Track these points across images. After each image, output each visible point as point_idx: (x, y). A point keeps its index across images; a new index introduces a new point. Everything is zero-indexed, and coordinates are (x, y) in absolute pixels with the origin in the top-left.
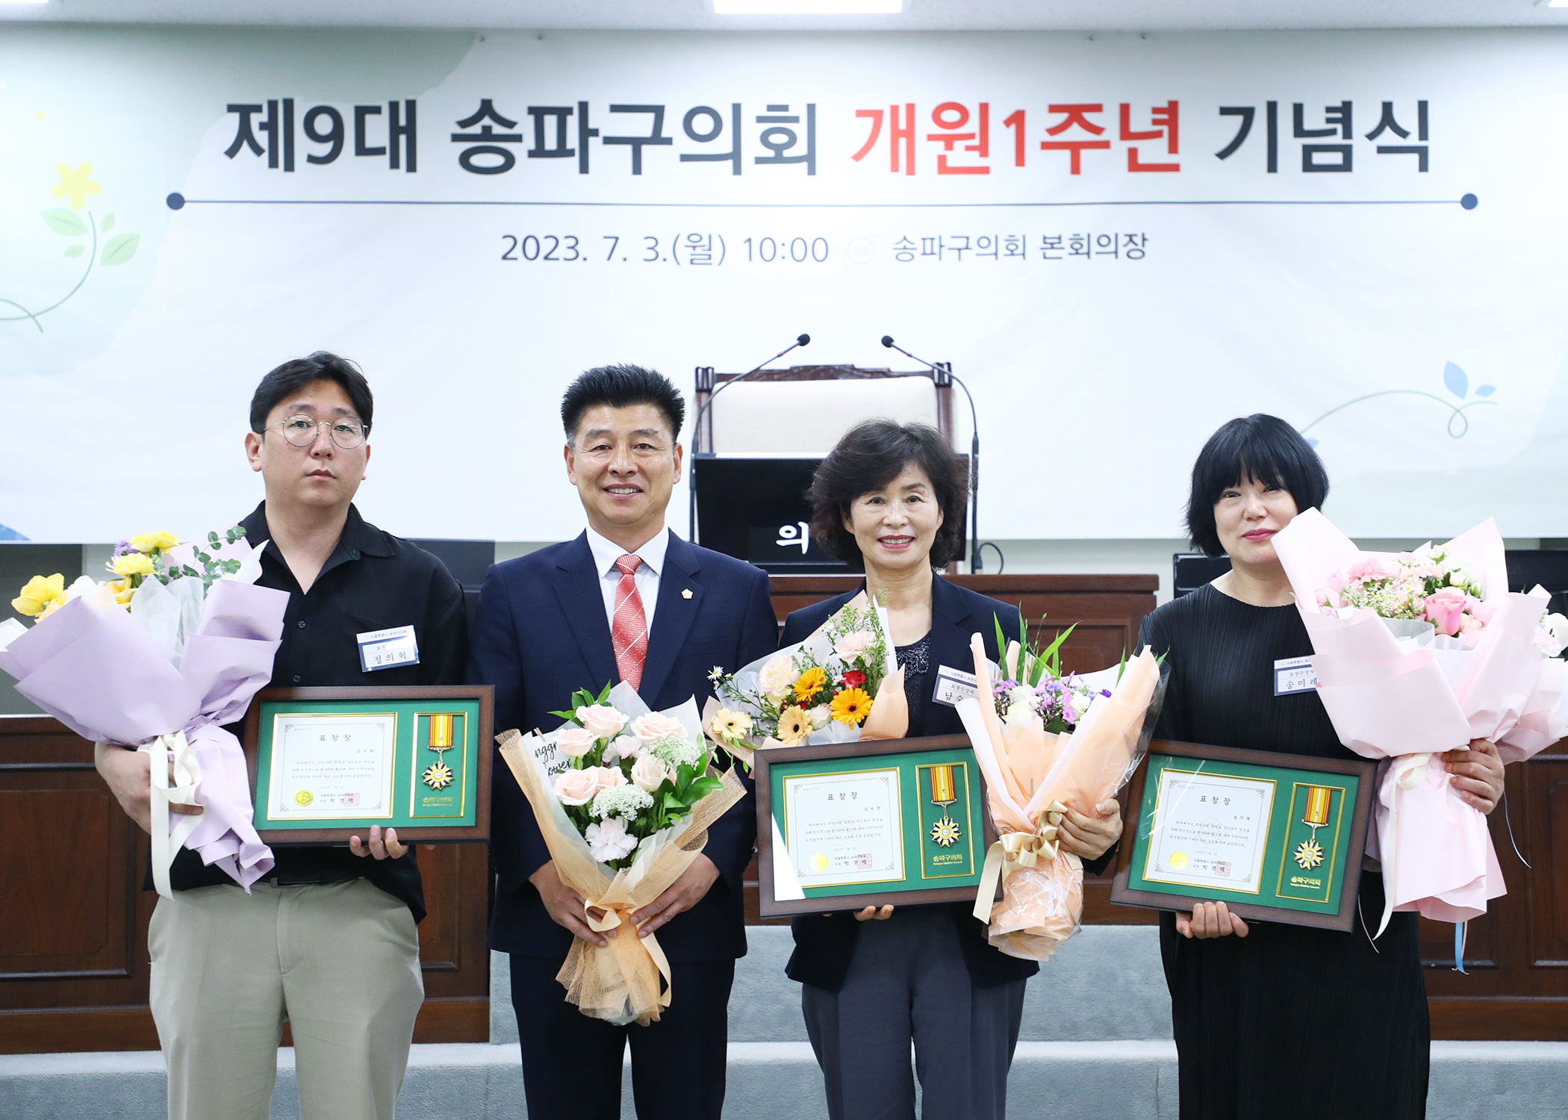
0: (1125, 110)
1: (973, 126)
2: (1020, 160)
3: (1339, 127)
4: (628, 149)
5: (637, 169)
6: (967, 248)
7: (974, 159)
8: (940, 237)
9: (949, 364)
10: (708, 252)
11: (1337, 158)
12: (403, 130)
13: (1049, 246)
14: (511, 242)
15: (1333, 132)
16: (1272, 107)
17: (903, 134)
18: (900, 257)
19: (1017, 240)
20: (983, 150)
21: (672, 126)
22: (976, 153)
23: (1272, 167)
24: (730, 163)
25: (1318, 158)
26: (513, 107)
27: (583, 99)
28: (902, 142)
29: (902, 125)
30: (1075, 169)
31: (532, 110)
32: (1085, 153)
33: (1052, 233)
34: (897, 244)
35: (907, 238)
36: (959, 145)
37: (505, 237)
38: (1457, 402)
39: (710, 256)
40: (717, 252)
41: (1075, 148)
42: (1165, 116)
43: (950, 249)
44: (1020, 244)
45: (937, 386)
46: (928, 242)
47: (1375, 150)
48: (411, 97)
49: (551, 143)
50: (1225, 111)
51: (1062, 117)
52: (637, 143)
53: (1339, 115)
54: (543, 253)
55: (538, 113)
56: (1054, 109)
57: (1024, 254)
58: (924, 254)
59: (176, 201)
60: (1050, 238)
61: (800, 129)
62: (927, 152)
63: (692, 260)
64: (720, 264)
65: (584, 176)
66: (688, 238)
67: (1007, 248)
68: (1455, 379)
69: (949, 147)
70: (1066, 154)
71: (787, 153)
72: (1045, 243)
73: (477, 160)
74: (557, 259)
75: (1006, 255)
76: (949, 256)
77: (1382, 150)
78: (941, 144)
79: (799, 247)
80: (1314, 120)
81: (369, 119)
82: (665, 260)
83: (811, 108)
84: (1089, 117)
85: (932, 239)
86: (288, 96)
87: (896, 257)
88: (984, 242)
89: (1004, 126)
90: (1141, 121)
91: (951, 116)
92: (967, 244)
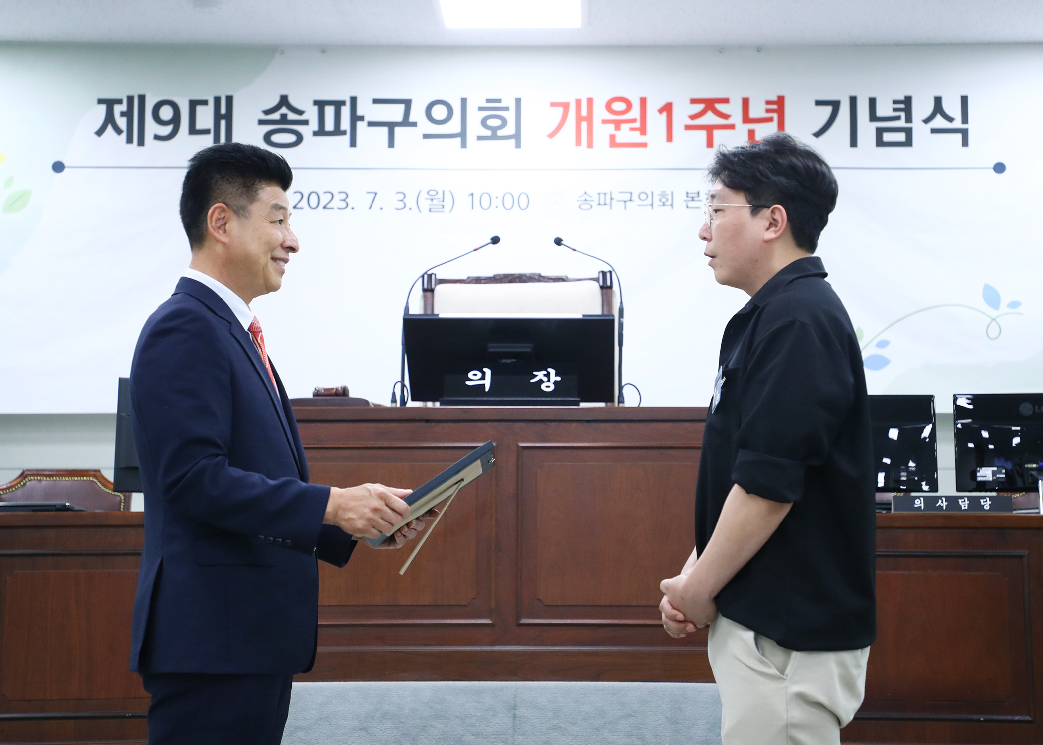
0: (746, 102)
1: (635, 113)
2: (670, 138)
3: (903, 115)
4: (385, 130)
5: (391, 144)
6: (631, 200)
7: (636, 137)
8: (611, 193)
9: (611, 272)
10: (442, 203)
11: (901, 137)
12: (223, 117)
13: (691, 199)
14: (299, 196)
15: (898, 118)
16: (853, 100)
17: (584, 119)
18: (582, 207)
19: (667, 195)
20: (643, 130)
21: (417, 113)
22: (638, 133)
23: (854, 142)
24: (459, 140)
25: (887, 137)
26: (303, 100)
27: (353, 95)
28: (584, 125)
29: (584, 113)
30: (710, 143)
31: (316, 103)
32: (717, 133)
33: (693, 190)
34: (580, 197)
35: (587, 193)
36: (625, 127)
37: (295, 192)
38: (993, 313)
39: (443, 206)
40: (448, 203)
41: (710, 129)
42: (775, 107)
43: (618, 201)
44: (670, 198)
45: (602, 287)
46: (602, 196)
47: (929, 131)
48: (229, 94)
49: (329, 126)
50: (818, 103)
51: (700, 107)
52: (391, 126)
53: (902, 106)
54: (322, 204)
55: (321, 105)
56: (694, 101)
57: (672, 205)
58: (599, 204)
59: (58, 167)
60: (693, 193)
61: (510, 116)
62: (602, 132)
63: (430, 209)
64: (450, 211)
65: (353, 148)
66: (428, 193)
67: (660, 200)
68: (991, 297)
69: (618, 128)
70: (703, 134)
71: (500, 133)
72: (687, 197)
74: (333, 208)
75: (659, 206)
76: (618, 206)
77: (934, 131)
78: (612, 126)
79: (508, 200)
80: (884, 109)
81: (199, 109)
82: (411, 209)
83: (518, 101)
84: (720, 107)
85: (605, 194)
86: (141, 93)
87: (579, 207)
88: (643, 196)
89: (658, 113)
90: (757, 110)
91: (619, 106)
92: (631, 197)
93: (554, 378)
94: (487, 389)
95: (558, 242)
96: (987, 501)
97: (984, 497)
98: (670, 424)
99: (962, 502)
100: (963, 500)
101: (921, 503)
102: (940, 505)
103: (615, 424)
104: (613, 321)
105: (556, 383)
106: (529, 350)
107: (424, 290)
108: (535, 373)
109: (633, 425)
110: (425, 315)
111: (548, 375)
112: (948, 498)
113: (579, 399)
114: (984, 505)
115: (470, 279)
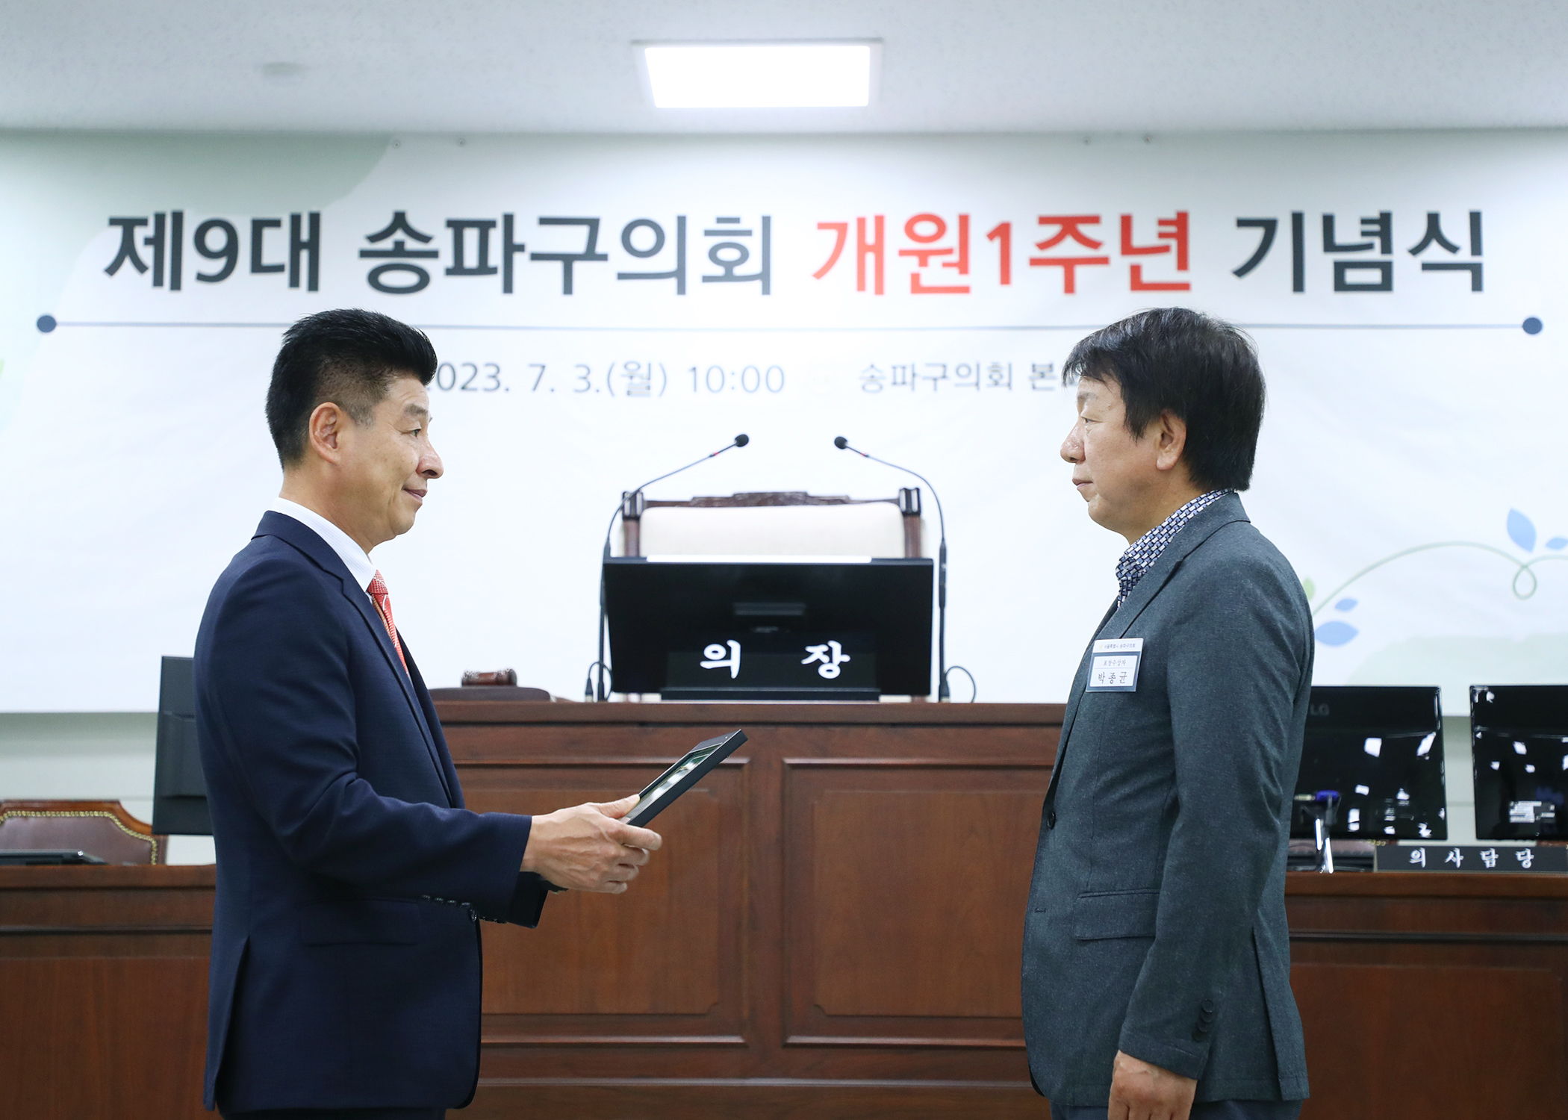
0: (1126, 222)
1: (951, 239)
2: (1005, 278)
3: (1377, 241)
4: (558, 266)
5: (568, 289)
6: (944, 377)
7: (953, 277)
8: (913, 365)
9: (918, 490)
10: (647, 382)
11: (1374, 276)
12: (304, 245)
13: (1040, 374)
15: (1369, 247)
16: (1298, 220)
17: (870, 248)
19: (1002, 369)
20: (963, 266)
21: (609, 241)
22: (955, 271)
23: (1298, 285)
24: (673, 282)
25: (1352, 276)
26: (428, 219)
27: (509, 210)
28: (870, 258)
29: (870, 238)
30: (1069, 287)
31: (450, 223)
32: (1080, 271)
33: (1042, 361)
34: (863, 372)
35: (875, 366)
36: (935, 261)
38: (1523, 556)
39: (649, 386)
40: (656, 382)
41: (1069, 264)
42: (1172, 229)
43: (925, 378)
44: (1005, 373)
45: (905, 514)
46: (899, 372)
47: (1420, 267)
48: (315, 209)
49: (471, 260)
50: (1242, 223)
51: (1054, 230)
52: (568, 260)
53: (1376, 228)
54: (460, 382)
55: (457, 227)
56: (1044, 221)
57: (1009, 385)
58: (895, 383)
59: (46, 324)
60: (1041, 366)
61: (753, 244)
62: (899, 269)
63: (629, 391)
64: (661, 394)
65: (508, 296)
66: (625, 366)
67: (991, 377)
68: (1521, 531)
69: (923, 263)
70: (1059, 272)
71: (738, 271)
72: (1034, 372)
73: (386, 279)
74: (475, 390)
75: (989, 386)
76: (924, 386)
77: (1427, 267)
78: (914, 261)
79: (751, 377)
80: (1347, 232)
81: (268, 233)
82: (598, 391)
83: (766, 221)
84: (1085, 229)
85: (904, 368)
86: (177, 208)
87: (864, 388)
88: (963, 371)
89: (986, 240)
90: (1144, 234)
91: (926, 229)
92: (945, 372)
93: (839, 657)
94: (734, 674)
95: (841, 443)
96: (1526, 855)
97: (1522, 849)
98: (1022, 731)
99: (1487, 856)
100: (1488, 853)
101: (1420, 857)
102: (1451, 860)
103: (935, 730)
104: (931, 568)
105: (841, 665)
106: (798, 613)
107: (625, 518)
108: (809, 649)
109: (964, 731)
110: (626, 557)
111: (829, 653)
112: (1464, 850)
113: (878, 690)
114: (1522, 861)
115: (697, 500)
